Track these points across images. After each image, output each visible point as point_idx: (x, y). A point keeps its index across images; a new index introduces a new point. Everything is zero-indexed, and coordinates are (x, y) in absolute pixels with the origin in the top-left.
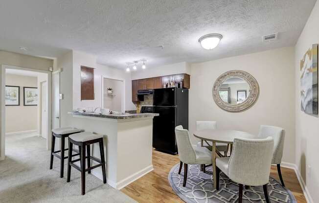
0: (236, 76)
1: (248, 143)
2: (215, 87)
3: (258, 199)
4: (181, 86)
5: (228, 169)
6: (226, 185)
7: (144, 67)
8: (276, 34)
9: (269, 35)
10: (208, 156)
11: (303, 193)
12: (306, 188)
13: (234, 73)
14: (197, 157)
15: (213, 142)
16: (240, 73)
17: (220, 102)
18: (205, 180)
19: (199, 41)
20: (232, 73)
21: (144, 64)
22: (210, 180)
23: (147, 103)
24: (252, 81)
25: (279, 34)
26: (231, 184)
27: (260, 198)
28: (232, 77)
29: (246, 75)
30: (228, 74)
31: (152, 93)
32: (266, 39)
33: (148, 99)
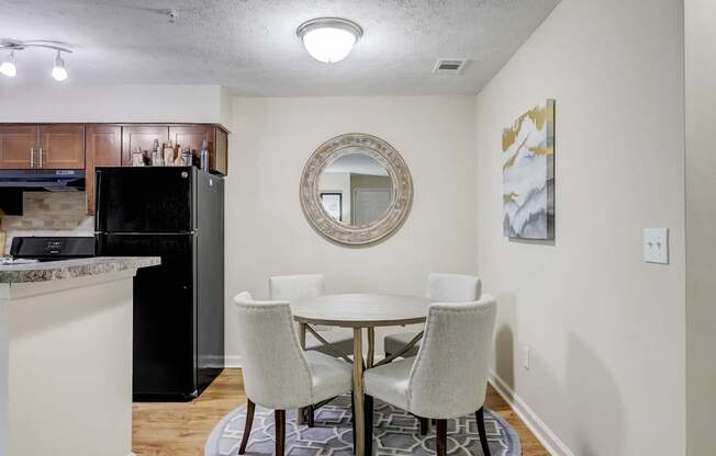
0: (362, 148)
1: (462, 312)
2: (307, 176)
3: (456, 448)
4: (204, 163)
5: (409, 392)
6: (379, 441)
7: (59, 74)
8: (464, 60)
9: (451, 59)
10: (343, 372)
11: (510, 409)
12: (515, 396)
13: (358, 141)
14: (316, 381)
15: (355, 328)
16: (373, 142)
17: (321, 220)
18: (326, 447)
19: (300, 32)
20: (352, 139)
21: (60, 62)
22: (335, 442)
23: (36, 222)
24: (398, 167)
25: (470, 62)
26: (388, 434)
27: (458, 445)
28: (352, 151)
29: (384, 149)
30: (343, 142)
31: (79, 184)
32: (442, 67)
33: (46, 207)
